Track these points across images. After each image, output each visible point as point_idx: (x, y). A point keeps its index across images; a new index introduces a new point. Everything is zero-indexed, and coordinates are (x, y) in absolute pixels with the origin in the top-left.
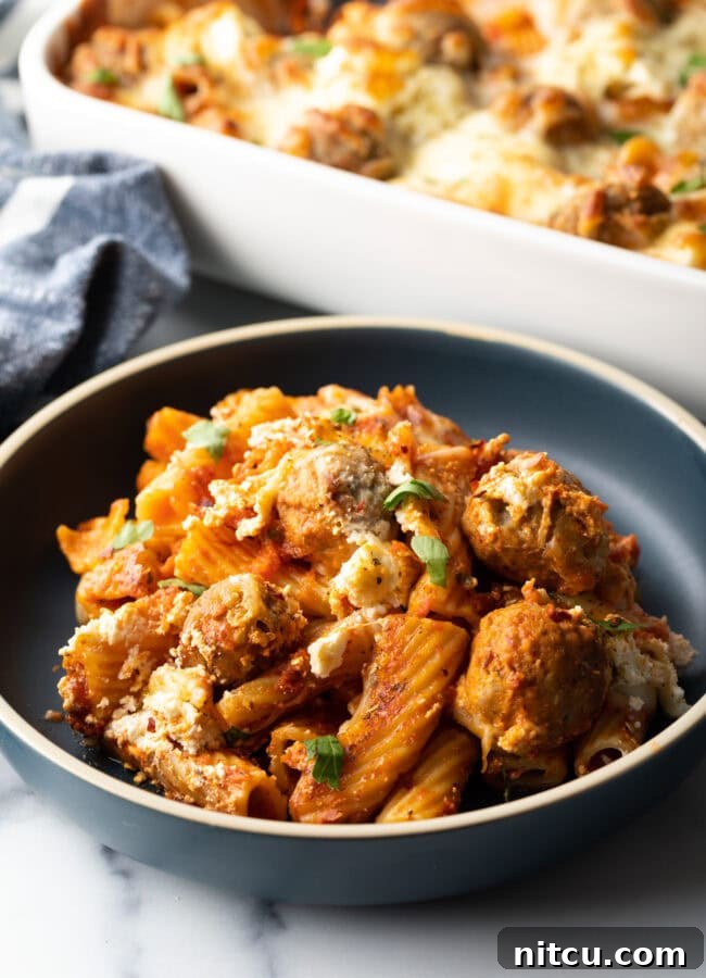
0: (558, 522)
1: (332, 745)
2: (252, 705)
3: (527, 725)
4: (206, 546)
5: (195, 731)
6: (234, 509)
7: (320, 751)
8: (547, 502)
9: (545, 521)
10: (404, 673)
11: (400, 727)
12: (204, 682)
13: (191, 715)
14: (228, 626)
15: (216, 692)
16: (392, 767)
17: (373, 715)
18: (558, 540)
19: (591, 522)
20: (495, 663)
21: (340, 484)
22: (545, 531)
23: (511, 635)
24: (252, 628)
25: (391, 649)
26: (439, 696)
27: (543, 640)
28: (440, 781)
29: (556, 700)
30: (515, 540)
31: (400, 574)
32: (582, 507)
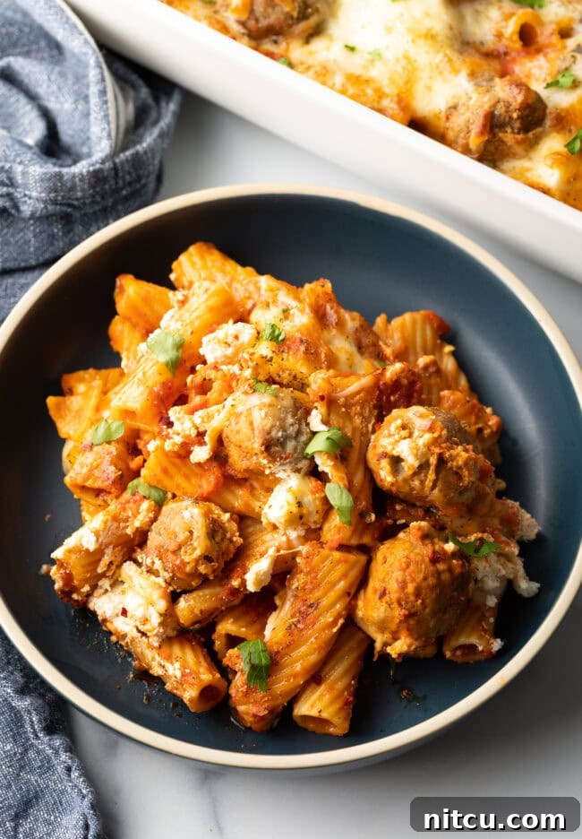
0: (441, 476)
1: (261, 654)
2: (201, 612)
3: (409, 641)
4: (166, 463)
5: (159, 632)
6: (188, 437)
7: (252, 662)
8: (433, 460)
9: (431, 476)
10: (317, 594)
11: (313, 639)
12: (165, 592)
13: (155, 619)
14: (182, 561)
15: (174, 598)
16: (306, 671)
17: (293, 627)
18: (441, 491)
19: (466, 473)
20: (387, 598)
21: (272, 439)
22: (431, 484)
23: (400, 579)
24: (200, 562)
25: (309, 573)
26: (344, 613)
27: (424, 585)
28: (342, 676)
29: (432, 624)
30: (408, 488)
31: (317, 512)
32: (460, 463)
